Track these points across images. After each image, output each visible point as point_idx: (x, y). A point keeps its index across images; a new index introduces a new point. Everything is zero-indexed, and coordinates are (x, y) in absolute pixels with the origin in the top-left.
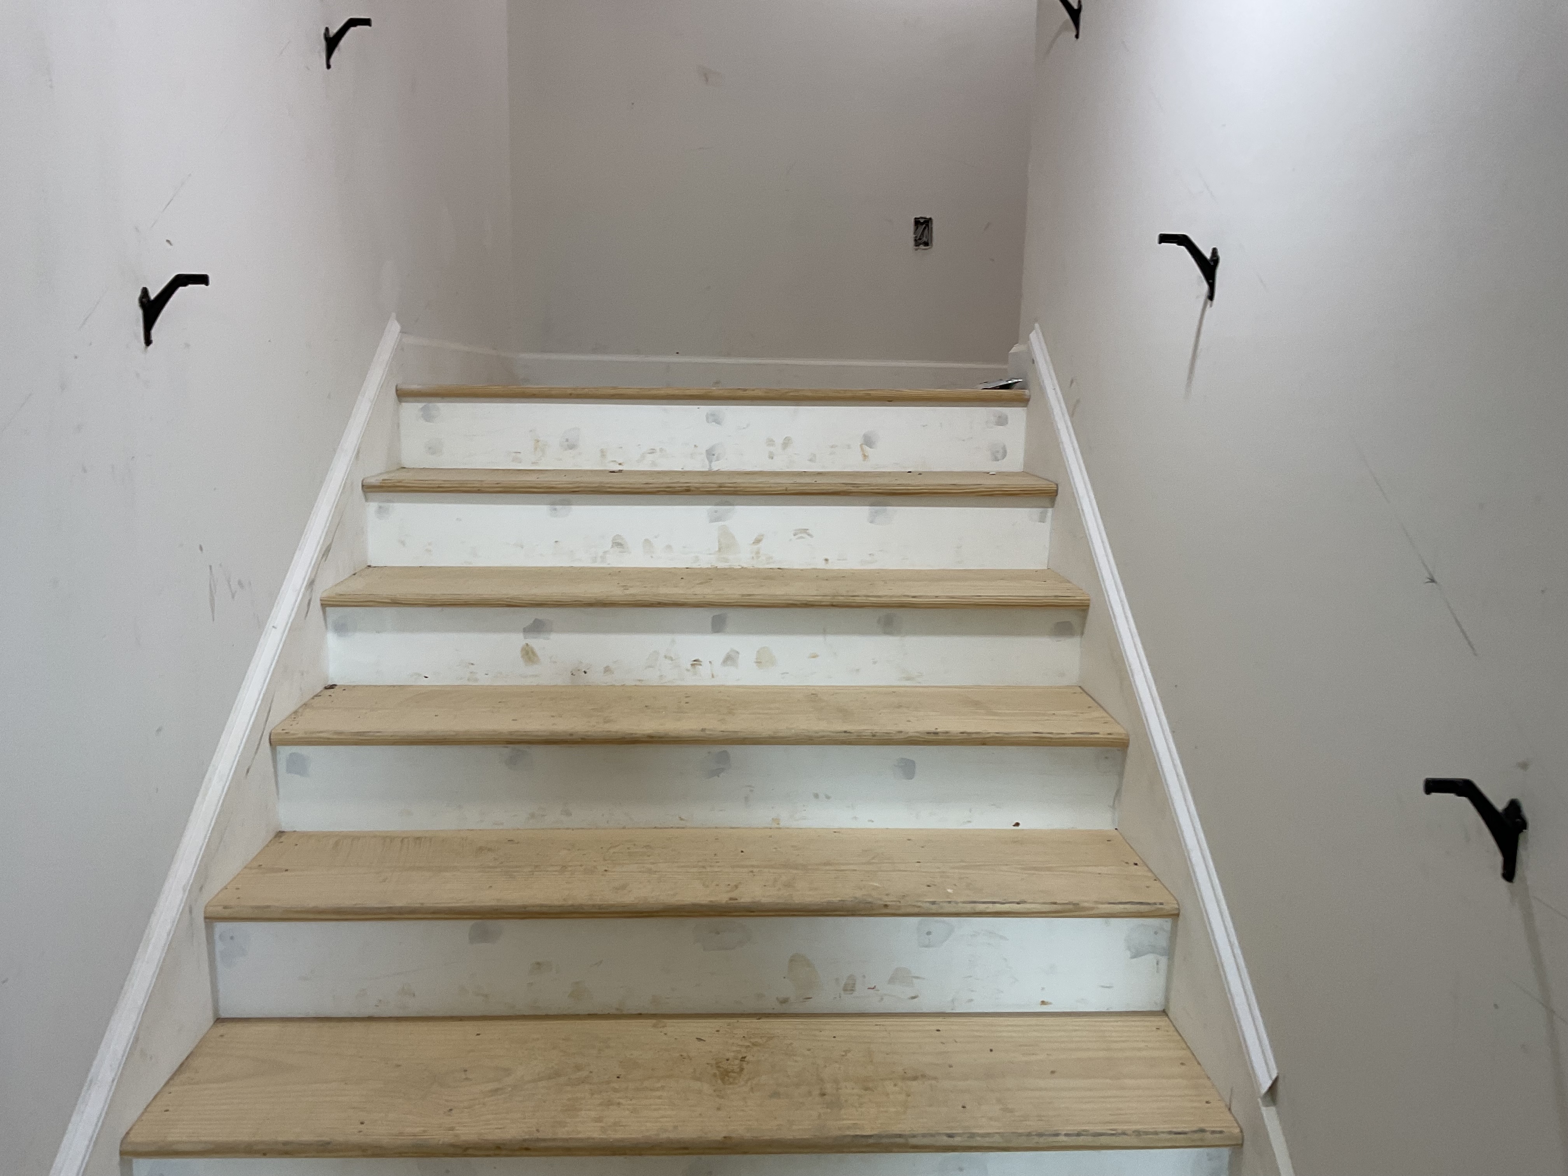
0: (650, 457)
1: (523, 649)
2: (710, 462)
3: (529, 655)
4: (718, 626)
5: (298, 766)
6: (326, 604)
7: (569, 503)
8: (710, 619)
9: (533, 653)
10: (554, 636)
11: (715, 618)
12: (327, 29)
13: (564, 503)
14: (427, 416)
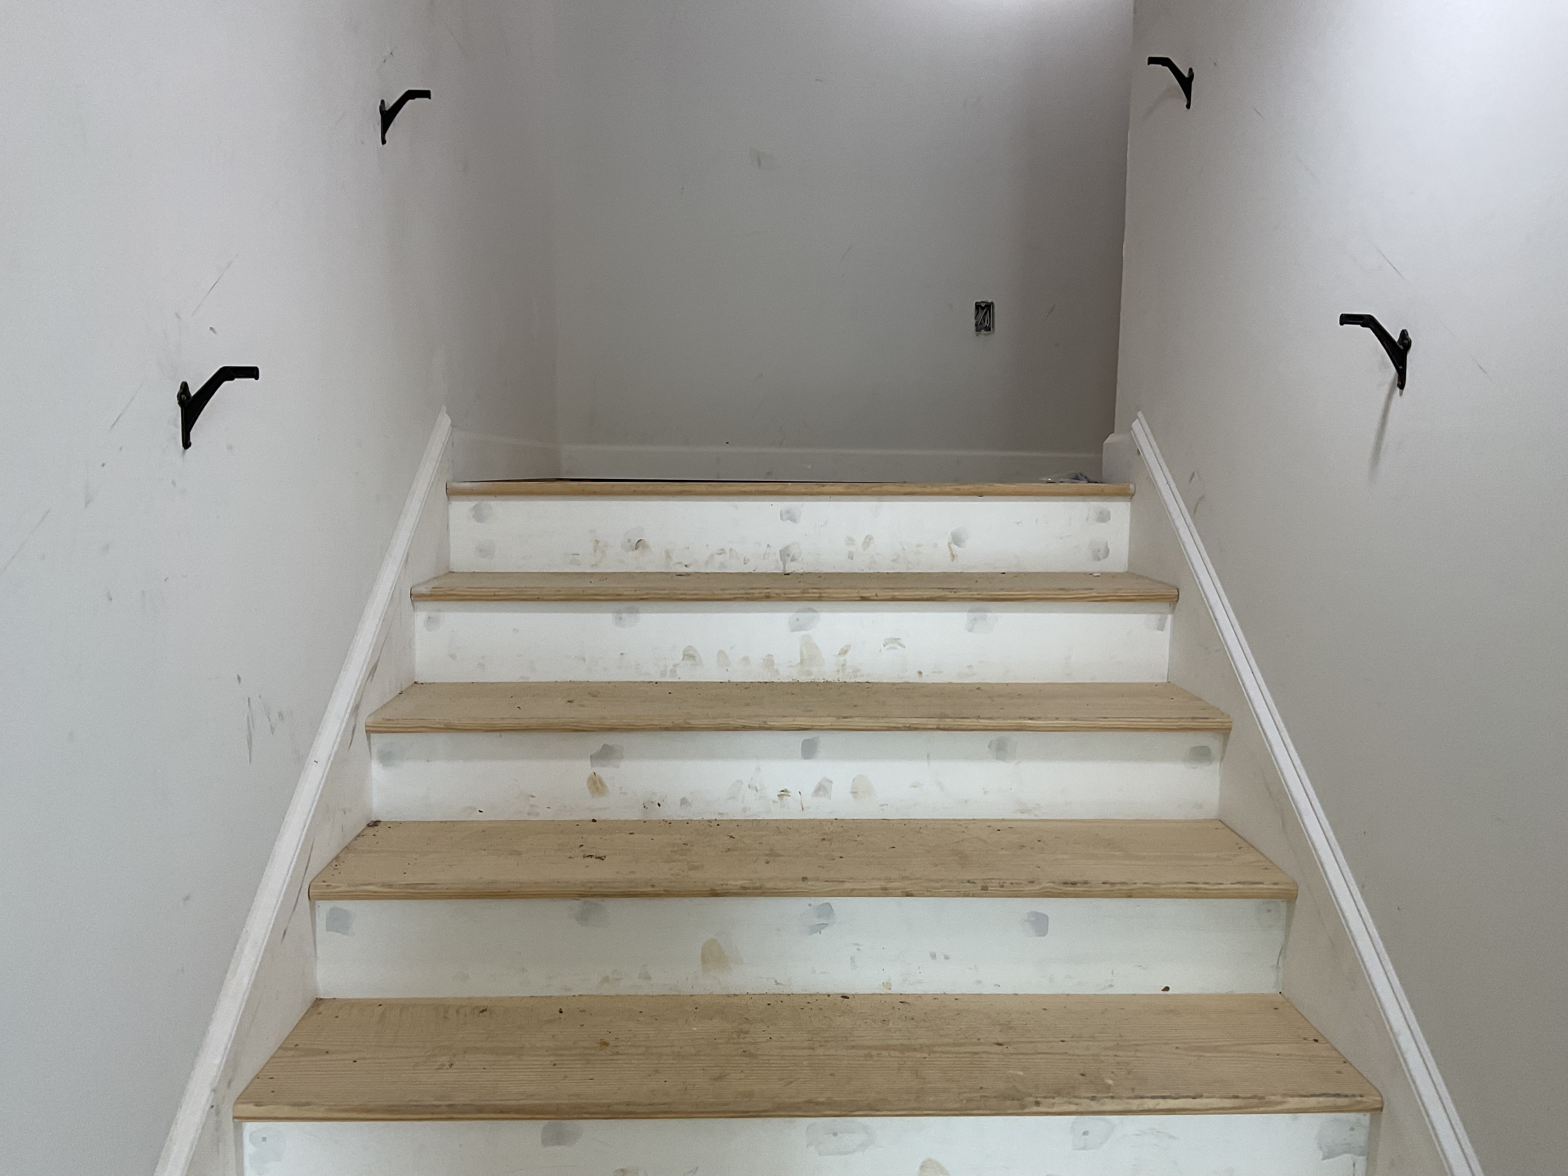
0: (719, 557)
1: (590, 779)
2: (786, 563)
4: (809, 752)
5: (339, 924)
6: (371, 731)
7: (634, 610)
8: (800, 744)
9: (601, 783)
10: (624, 764)
11: (805, 742)
12: (383, 102)
13: (631, 611)
14: (479, 516)
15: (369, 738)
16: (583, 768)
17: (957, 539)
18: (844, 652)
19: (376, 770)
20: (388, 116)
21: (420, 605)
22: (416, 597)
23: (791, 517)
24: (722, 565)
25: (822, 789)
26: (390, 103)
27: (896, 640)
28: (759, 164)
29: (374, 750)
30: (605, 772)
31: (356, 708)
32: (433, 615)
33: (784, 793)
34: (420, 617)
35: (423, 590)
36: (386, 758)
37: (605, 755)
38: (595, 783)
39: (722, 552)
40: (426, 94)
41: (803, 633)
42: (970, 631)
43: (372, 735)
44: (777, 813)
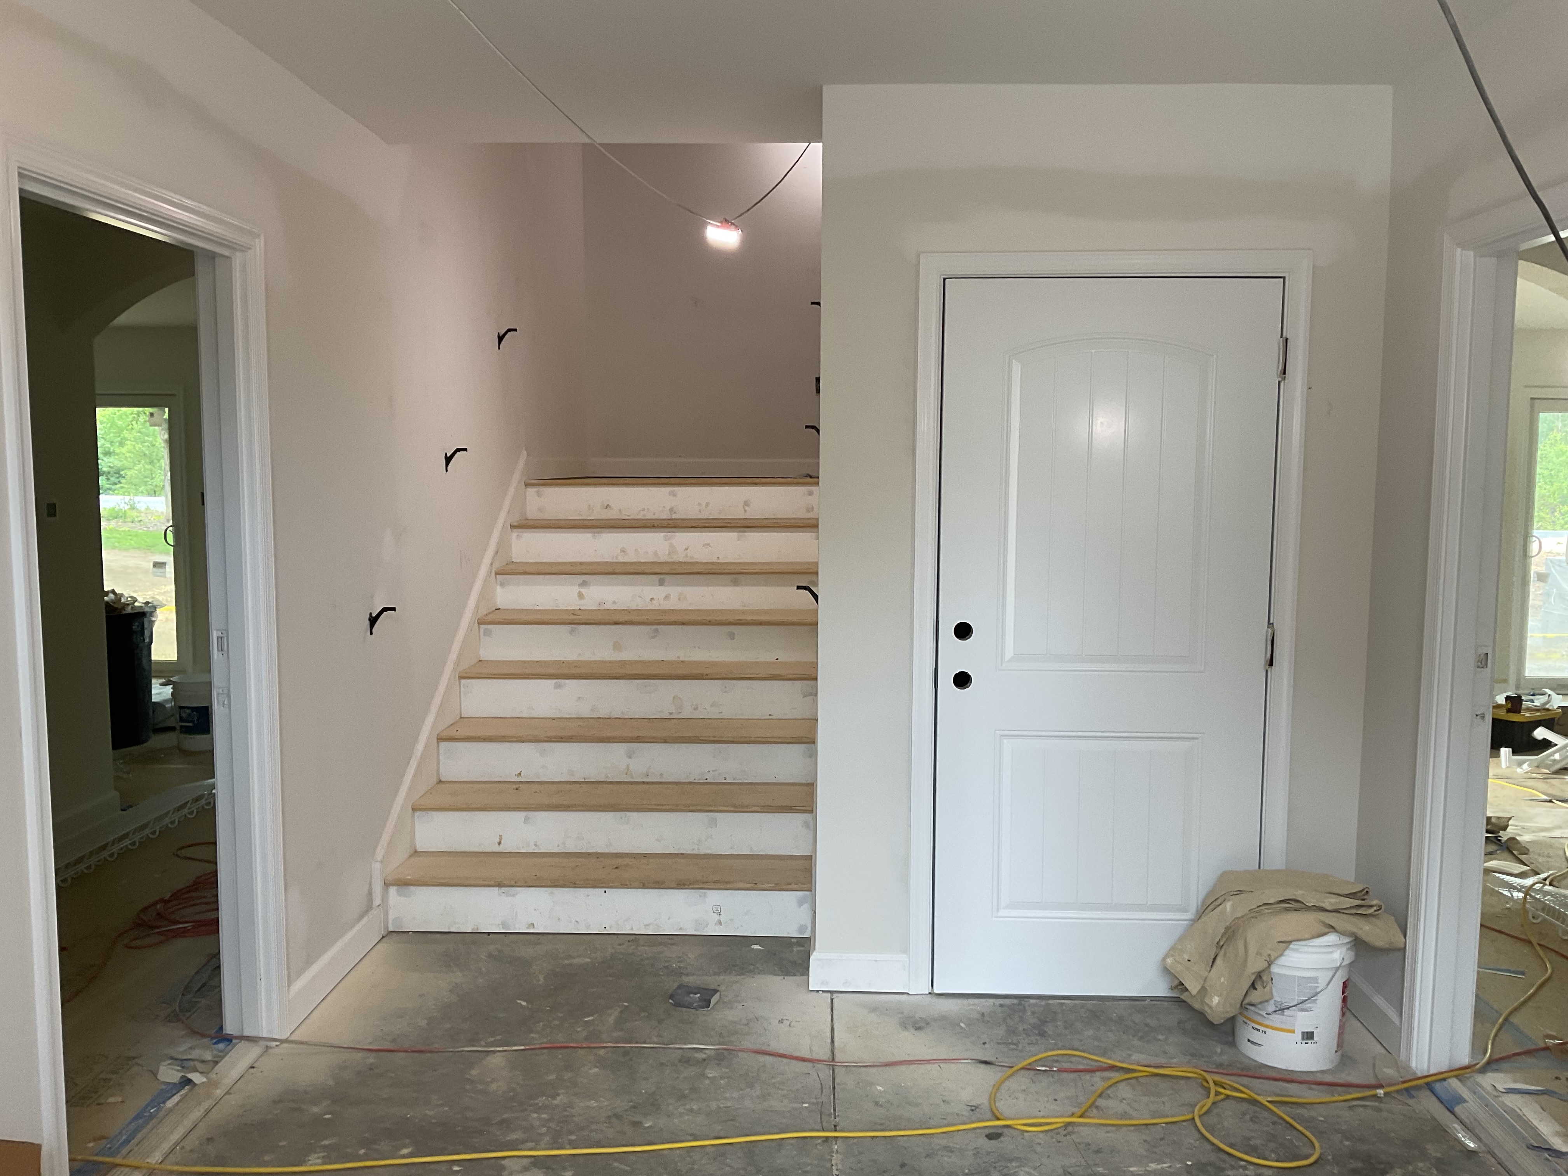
0: (642, 513)
1: (578, 592)
2: (671, 515)
4: (661, 583)
5: (488, 633)
6: (497, 574)
7: (601, 532)
8: (657, 580)
9: (583, 595)
10: (592, 588)
11: (660, 579)
12: (499, 333)
13: (598, 532)
14: (539, 494)
15: (496, 577)
16: (575, 589)
17: (746, 504)
18: (686, 549)
19: (498, 588)
20: (501, 339)
21: (514, 530)
22: (512, 527)
23: (673, 494)
24: (644, 515)
25: (667, 597)
26: (501, 335)
27: (709, 545)
29: (498, 582)
30: (583, 590)
31: (492, 564)
32: (518, 533)
33: (652, 599)
34: (514, 535)
35: (515, 524)
36: (502, 585)
37: (584, 584)
38: (580, 595)
39: (644, 510)
40: (515, 329)
41: (670, 541)
42: (737, 540)
44: (649, 607)
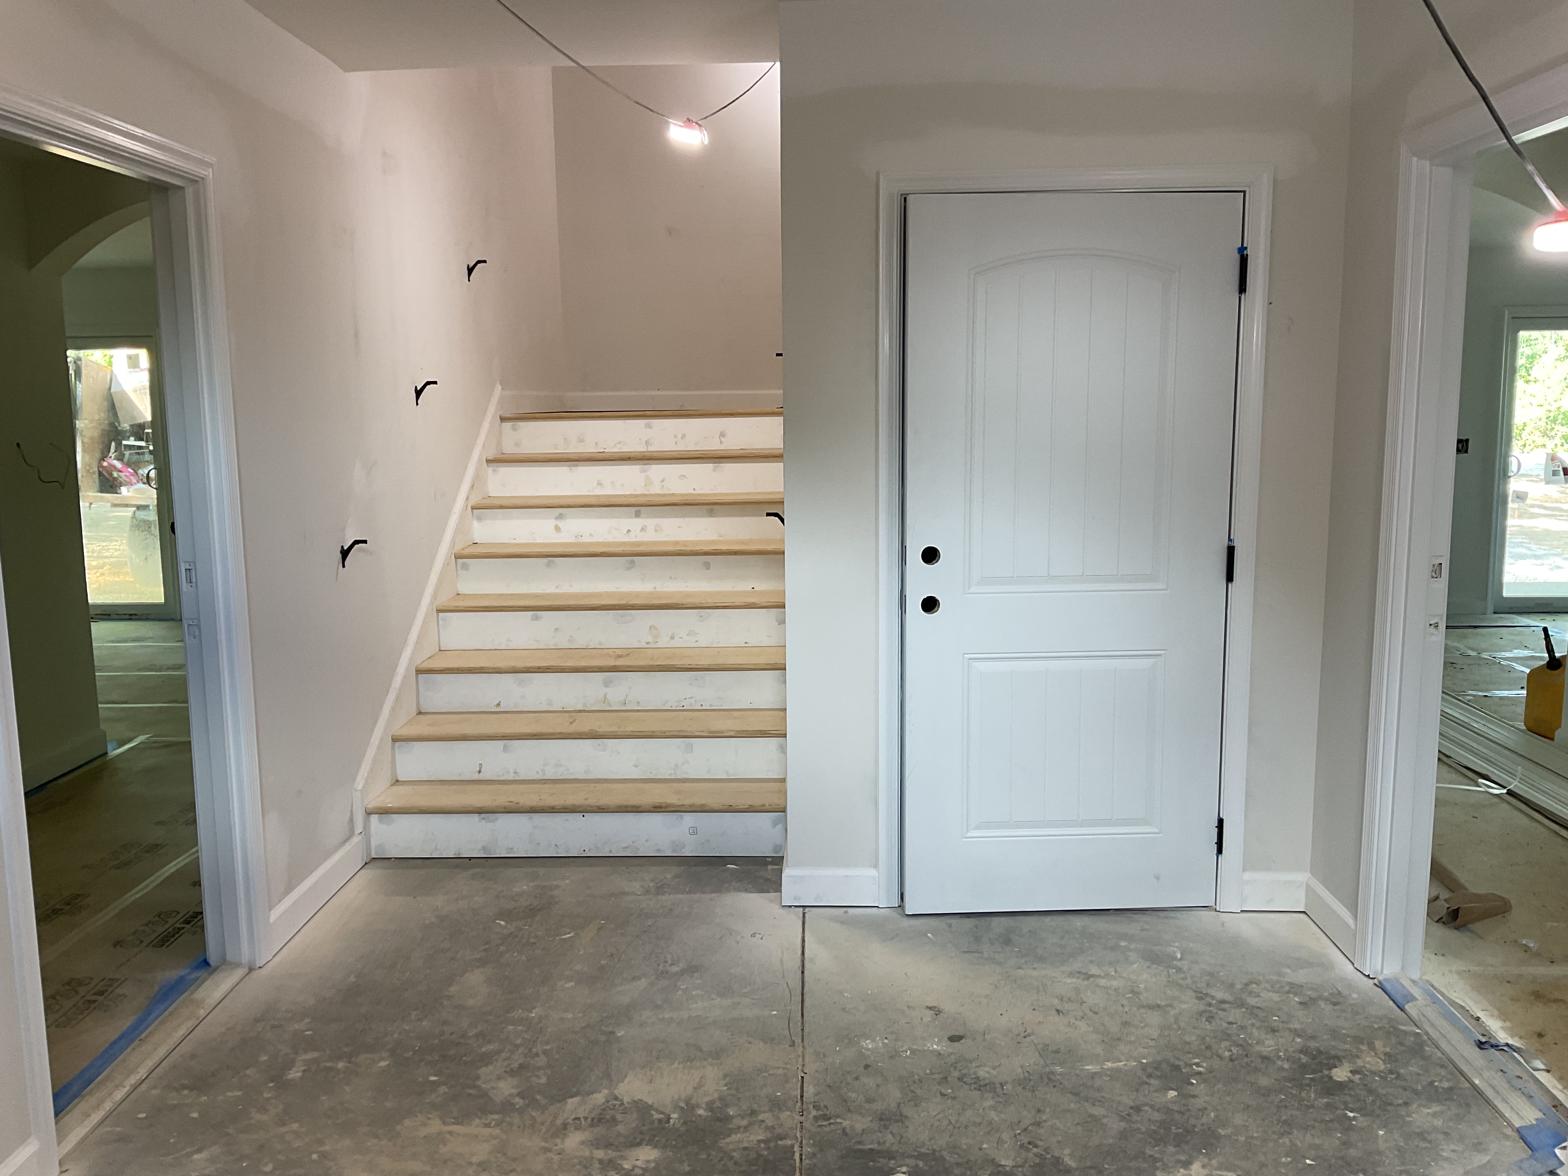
0: (619, 446)
1: (555, 526)
2: (647, 446)
3: (557, 529)
4: (638, 515)
5: (465, 567)
6: (473, 508)
7: (576, 466)
8: (634, 512)
9: (559, 528)
10: (568, 521)
11: (636, 511)
12: (468, 265)
13: (574, 466)
14: (515, 429)
15: (472, 511)
16: (552, 523)
17: (722, 435)
18: (662, 481)
19: (476, 524)
20: (470, 270)
21: (489, 464)
22: (488, 461)
23: (649, 426)
24: (620, 449)
25: (643, 529)
26: (471, 265)
27: (684, 476)
28: (670, 234)
29: (474, 515)
30: (560, 524)
31: (467, 498)
32: (495, 468)
33: (628, 532)
34: (490, 470)
35: (490, 458)
36: (479, 519)
37: (560, 517)
38: (557, 528)
39: (620, 442)
40: (485, 262)
41: (645, 474)
42: (714, 471)
43: (474, 510)
44: (626, 539)
